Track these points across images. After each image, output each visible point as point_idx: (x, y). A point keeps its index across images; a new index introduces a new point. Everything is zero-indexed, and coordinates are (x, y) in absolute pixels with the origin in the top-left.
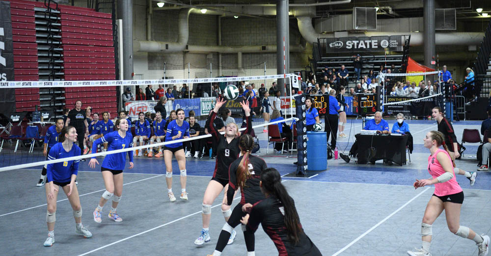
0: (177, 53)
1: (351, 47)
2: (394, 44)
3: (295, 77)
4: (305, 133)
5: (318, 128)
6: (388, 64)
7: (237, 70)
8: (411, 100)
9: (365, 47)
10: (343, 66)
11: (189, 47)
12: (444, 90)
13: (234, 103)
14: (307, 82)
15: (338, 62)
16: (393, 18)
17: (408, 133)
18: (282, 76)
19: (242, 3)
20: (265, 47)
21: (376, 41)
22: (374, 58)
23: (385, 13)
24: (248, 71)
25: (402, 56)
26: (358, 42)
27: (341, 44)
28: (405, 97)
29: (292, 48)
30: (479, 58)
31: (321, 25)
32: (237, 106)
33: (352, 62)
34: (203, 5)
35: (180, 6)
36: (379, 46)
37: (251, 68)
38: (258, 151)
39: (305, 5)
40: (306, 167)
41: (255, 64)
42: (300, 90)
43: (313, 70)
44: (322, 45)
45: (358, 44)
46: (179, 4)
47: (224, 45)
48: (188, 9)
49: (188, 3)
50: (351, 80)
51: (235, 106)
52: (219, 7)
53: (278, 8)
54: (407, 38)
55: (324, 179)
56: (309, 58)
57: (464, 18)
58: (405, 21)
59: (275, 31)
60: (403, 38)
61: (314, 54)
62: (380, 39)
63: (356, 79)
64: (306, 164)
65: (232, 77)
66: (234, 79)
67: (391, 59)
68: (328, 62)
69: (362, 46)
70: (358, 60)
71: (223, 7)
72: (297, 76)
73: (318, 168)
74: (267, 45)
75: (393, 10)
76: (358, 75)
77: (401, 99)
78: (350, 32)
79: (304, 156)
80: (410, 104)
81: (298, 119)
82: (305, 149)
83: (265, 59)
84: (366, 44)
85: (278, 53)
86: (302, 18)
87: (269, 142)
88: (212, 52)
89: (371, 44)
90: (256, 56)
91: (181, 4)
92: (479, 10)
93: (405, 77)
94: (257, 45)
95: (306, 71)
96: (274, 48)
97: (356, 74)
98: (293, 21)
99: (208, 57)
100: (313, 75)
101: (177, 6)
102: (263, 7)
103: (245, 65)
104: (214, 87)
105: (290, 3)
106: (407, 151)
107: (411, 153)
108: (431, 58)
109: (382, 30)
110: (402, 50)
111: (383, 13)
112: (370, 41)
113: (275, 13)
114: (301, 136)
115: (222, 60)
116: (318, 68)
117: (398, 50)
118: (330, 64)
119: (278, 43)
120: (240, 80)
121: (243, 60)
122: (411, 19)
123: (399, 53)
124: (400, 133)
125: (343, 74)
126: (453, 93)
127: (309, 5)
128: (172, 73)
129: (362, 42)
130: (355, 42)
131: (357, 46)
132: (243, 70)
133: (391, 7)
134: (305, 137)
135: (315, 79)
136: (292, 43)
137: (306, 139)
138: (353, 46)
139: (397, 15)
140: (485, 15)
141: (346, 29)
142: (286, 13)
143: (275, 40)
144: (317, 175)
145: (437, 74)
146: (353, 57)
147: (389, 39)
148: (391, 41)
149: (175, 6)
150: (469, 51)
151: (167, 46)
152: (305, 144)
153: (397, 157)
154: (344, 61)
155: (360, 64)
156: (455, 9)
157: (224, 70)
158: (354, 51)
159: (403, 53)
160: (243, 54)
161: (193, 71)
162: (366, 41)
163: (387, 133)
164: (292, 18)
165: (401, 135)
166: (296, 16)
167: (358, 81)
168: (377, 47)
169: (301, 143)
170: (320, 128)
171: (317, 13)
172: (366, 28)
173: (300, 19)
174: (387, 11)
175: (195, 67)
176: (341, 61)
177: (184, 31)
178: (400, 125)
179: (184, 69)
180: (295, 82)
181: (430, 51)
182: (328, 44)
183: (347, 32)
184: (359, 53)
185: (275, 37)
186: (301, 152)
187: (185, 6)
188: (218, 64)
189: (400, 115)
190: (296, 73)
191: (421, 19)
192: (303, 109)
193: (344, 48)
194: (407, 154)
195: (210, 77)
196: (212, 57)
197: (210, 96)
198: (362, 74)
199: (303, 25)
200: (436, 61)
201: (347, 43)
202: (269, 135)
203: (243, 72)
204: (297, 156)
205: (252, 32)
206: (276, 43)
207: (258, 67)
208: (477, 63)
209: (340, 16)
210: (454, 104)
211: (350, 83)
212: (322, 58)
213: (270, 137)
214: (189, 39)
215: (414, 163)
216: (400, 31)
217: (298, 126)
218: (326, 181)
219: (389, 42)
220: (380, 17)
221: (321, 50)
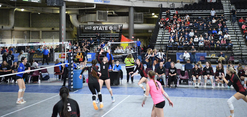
0: (8, 30)
1: (95, 29)
2: (115, 28)
3: (68, 43)
4: (72, 71)
5: (78, 68)
6: (112, 38)
7: (39, 40)
8: (123, 55)
9: (102, 30)
10: (91, 38)
11: (14, 28)
12: (137, 50)
13: (37, 56)
14: (74, 46)
15: (89, 36)
16: (115, 16)
17: (121, 70)
18: (61, 43)
19: (42, 7)
20: (54, 28)
21: (107, 27)
22: (106, 35)
23: (111, 14)
24: (45, 40)
25: (119, 34)
26: (98, 27)
27: (90, 28)
28: (120, 53)
29: (67, 29)
30: (153, 36)
31: (81, 19)
32: (39, 57)
33: (96, 36)
34: (22, 7)
35: (10, 7)
36: (108, 29)
37: (46, 39)
38: (49, 80)
39: (74, 9)
40: (72, 87)
41: (49, 37)
42: (70, 50)
43: (77, 40)
44: (81, 28)
45: (99, 28)
46: (9, 6)
47: (33, 27)
48: (14, 9)
49: (14, 6)
50: (95, 45)
51: (37, 57)
52: (30, 8)
53: (60, 10)
54: (121, 26)
55: (81, 93)
56: (75, 34)
57: (146, 17)
58: (120, 18)
59: (59, 21)
60: (119, 25)
61: (77, 32)
62: (109, 26)
63: (98, 44)
64: (72, 85)
65: (36, 43)
66: (37, 44)
67: (114, 36)
68: (84, 36)
69: (100, 29)
70: (99, 35)
71: (33, 8)
72: (69, 43)
73: (78, 87)
74: (55, 27)
75: (115, 13)
76: (98, 43)
77: (118, 54)
78: (95, 22)
79: (72, 81)
80: (122, 56)
81: (69, 64)
82: (72, 78)
83: (54, 34)
84: (102, 28)
85: (60, 32)
86: (72, 15)
87: (54, 75)
88: (26, 30)
89: (104, 28)
90: (49, 32)
91: (11, 6)
92: (153, 14)
93: (120, 44)
94: (49, 27)
95: (73, 41)
96: (58, 29)
97: (97, 42)
98: (68, 16)
99: (24, 33)
100: (77, 42)
101: (8, 7)
102: (53, 9)
103: (43, 37)
104: (27, 48)
105: (66, 7)
106: (120, 78)
107: (122, 79)
108: (132, 35)
109: (110, 22)
110: (119, 31)
111: (110, 14)
112: (104, 27)
113: (59, 12)
114: (70, 72)
115: (31, 34)
116: (79, 39)
117: (117, 31)
118: (85, 37)
119: (60, 27)
120: (40, 45)
121: (42, 35)
122: (123, 17)
123: (118, 32)
124: (117, 70)
125: (91, 42)
126: (141, 52)
127: (75, 9)
128: (4, 40)
129: (100, 27)
130: (97, 27)
131: (98, 29)
132: (42, 39)
133: (114, 11)
134: (72, 72)
135: (78, 44)
136: (67, 27)
137: (72, 74)
138: (96, 29)
139: (117, 15)
140: (156, 16)
141: (93, 21)
142: (64, 12)
143: (59, 25)
144: (78, 90)
145: (134, 43)
146: (96, 34)
147: (113, 26)
148: (114, 27)
149: (7, 7)
150: (149, 32)
151: (2, 27)
152: (72, 76)
153: (116, 81)
154: (92, 36)
155: (99, 37)
156: (143, 13)
157: (32, 40)
158: (97, 31)
159: (119, 33)
160: (43, 31)
161: (16, 40)
162: (102, 27)
163: (111, 70)
164: (67, 15)
165: (117, 71)
166: (69, 14)
167: (98, 46)
168: (107, 30)
169: (70, 75)
170: (80, 68)
171: (79, 13)
172: (102, 21)
173: (71, 16)
174: (112, 13)
175: (17, 38)
176: (90, 36)
177: (12, 19)
178: (117, 66)
179: (11, 38)
180: (68, 46)
181: (131, 32)
182: (85, 28)
183: (93, 22)
184: (99, 32)
185: (59, 24)
186: (70, 80)
187: (13, 7)
188: (30, 36)
189: (118, 62)
190: (68, 41)
191: (128, 17)
192: (71, 59)
193: (92, 30)
194: (120, 80)
195: (25, 43)
196: (26, 33)
197: (25, 52)
198: (100, 42)
199: (73, 18)
200: (134, 37)
201: (94, 28)
202: (54, 72)
203: (42, 41)
204: (68, 82)
205: (47, 21)
206: (59, 27)
207: (50, 38)
208: (152, 38)
209: (90, 14)
210: (142, 56)
211: (94, 47)
212: (82, 34)
213: (55, 73)
214: (14, 23)
215: (123, 84)
216: (118, 22)
217: (69, 67)
218: (82, 93)
219: (113, 28)
220: (109, 16)
221: (81, 30)
